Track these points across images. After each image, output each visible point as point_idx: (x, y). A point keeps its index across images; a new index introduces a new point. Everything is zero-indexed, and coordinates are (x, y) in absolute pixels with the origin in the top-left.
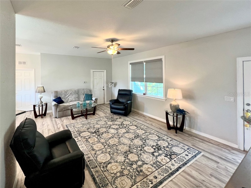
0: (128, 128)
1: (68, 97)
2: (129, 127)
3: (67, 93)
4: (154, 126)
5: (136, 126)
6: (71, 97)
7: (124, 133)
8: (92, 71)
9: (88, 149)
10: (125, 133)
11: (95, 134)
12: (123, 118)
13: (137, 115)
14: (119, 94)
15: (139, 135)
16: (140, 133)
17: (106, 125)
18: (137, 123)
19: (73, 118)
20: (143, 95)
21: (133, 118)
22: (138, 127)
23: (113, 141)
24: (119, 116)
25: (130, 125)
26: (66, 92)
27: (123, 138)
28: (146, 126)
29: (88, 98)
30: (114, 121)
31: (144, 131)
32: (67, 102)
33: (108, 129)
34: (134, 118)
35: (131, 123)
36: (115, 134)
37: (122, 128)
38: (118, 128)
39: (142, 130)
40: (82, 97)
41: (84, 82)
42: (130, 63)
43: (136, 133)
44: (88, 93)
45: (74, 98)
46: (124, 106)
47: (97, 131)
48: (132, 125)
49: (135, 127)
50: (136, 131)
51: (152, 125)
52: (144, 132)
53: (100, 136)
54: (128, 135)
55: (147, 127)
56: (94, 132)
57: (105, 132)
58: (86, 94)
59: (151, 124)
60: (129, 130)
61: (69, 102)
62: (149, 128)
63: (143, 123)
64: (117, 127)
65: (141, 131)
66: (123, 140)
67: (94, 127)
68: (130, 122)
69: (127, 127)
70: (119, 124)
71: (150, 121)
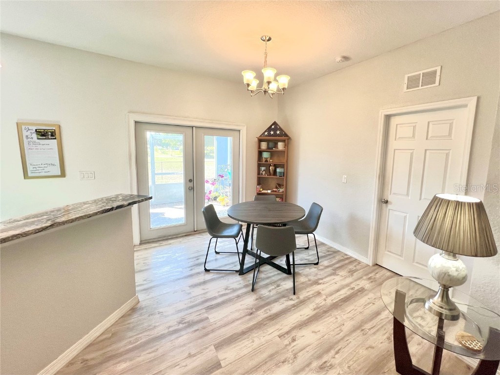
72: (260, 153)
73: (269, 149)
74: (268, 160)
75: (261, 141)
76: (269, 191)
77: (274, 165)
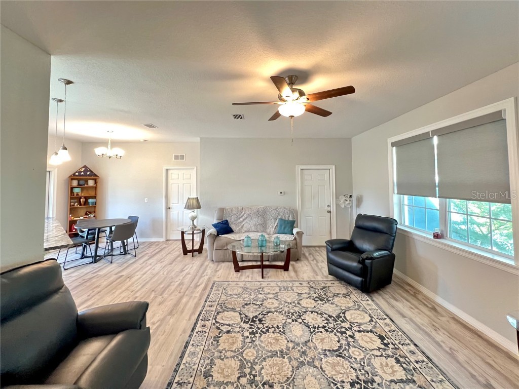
0: (350, 339)
1: (242, 222)
2: (357, 335)
3: (242, 212)
4: (458, 362)
5: (382, 338)
6: (248, 221)
7: (325, 350)
8: (298, 168)
9: (200, 365)
10: (328, 353)
11: (247, 326)
12: (357, 296)
13: (409, 298)
14: (358, 227)
15: (373, 381)
16: (384, 375)
17: (295, 306)
18: (393, 327)
19: (238, 269)
20: (432, 237)
21: (389, 303)
22: (386, 345)
23: (274, 370)
24: (347, 289)
25: (363, 327)
26: (240, 211)
27: (312, 370)
28: (423, 353)
29: (284, 228)
30: (321, 300)
31: (405, 369)
32: (240, 232)
33: (290, 321)
34: (393, 307)
35: (371, 321)
36: (298, 344)
37: (332, 331)
38: (321, 326)
39: (398, 361)
40: (272, 226)
41: (281, 193)
42: (392, 143)
43: (367, 368)
44: (287, 216)
45: (255, 225)
46: (362, 262)
47: (260, 316)
48: (371, 331)
49: (378, 343)
50: (372, 361)
51: (451, 354)
52: (401, 374)
53: (255, 337)
54: (334, 366)
55: (426, 360)
56: (251, 317)
57: (278, 327)
58: (281, 219)
59: (451, 349)
60: (349, 344)
61: (243, 231)
62: (430, 365)
63: (418, 335)
64: (320, 322)
65: (392, 367)
66: (305, 378)
67: (261, 304)
68: (370, 315)
69: (349, 333)
70: (330, 314)
71: (452, 335)
72: (72, 188)
73: (79, 185)
74: (80, 194)
75: (72, 179)
76: (82, 218)
77: (85, 198)
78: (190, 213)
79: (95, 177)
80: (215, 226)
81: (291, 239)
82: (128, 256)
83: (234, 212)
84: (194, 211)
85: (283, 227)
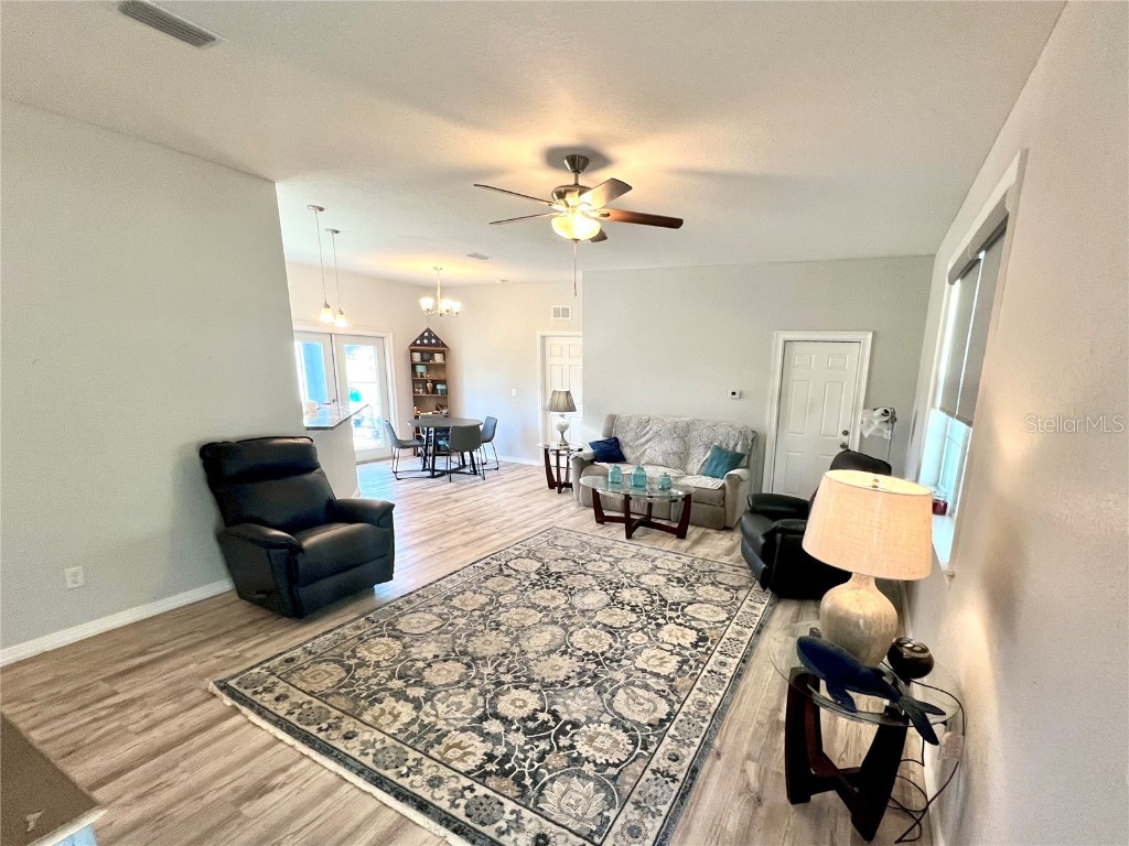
2: (670, 626)
3: (645, 427)
5: (703, 640)
6: (653, 444)
7: (601, 623)
8: (779, 338)
10: (600, 626)
15: (616, 661)
18: (743, 638)
19: (601, 519)
22: (696, 646)
25: (693, 623)
26: (643, 424)
27: (558, 630)
29: (716, 467)
33: (598, 588)
38: (633, 604)
39: (684, 662)
41: (734, 394)
42: (949, 274)
43: (628, 652)
44: (732, 444)
47: (565, 574)
48: (700, 630)
49: (688, 641)
50: (647, 649)
52: (663, 670)
54: (588, 636)
57: (572, 588)
61: (643, 463)
65: (665, 662)
67: (583, 564)
72: (414, 366)
73: (424, 362)
74: (425, 375)
75: (412, 351)
76: (430, 413)
77: (433, 382)
78: (556, 419)
79: (442, 347)
80: (593, 445)
81: (714, 487)
82: (478, 477)
83: (632, 425)
84: (563, 416)
85: (714, 463)
